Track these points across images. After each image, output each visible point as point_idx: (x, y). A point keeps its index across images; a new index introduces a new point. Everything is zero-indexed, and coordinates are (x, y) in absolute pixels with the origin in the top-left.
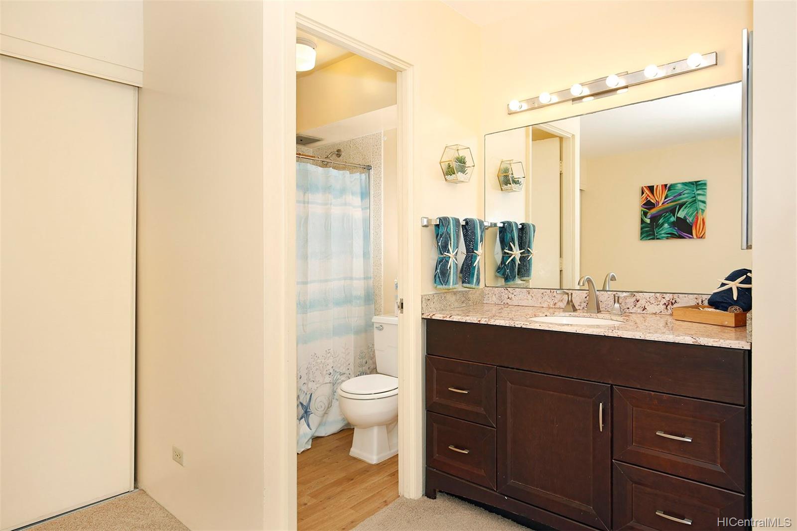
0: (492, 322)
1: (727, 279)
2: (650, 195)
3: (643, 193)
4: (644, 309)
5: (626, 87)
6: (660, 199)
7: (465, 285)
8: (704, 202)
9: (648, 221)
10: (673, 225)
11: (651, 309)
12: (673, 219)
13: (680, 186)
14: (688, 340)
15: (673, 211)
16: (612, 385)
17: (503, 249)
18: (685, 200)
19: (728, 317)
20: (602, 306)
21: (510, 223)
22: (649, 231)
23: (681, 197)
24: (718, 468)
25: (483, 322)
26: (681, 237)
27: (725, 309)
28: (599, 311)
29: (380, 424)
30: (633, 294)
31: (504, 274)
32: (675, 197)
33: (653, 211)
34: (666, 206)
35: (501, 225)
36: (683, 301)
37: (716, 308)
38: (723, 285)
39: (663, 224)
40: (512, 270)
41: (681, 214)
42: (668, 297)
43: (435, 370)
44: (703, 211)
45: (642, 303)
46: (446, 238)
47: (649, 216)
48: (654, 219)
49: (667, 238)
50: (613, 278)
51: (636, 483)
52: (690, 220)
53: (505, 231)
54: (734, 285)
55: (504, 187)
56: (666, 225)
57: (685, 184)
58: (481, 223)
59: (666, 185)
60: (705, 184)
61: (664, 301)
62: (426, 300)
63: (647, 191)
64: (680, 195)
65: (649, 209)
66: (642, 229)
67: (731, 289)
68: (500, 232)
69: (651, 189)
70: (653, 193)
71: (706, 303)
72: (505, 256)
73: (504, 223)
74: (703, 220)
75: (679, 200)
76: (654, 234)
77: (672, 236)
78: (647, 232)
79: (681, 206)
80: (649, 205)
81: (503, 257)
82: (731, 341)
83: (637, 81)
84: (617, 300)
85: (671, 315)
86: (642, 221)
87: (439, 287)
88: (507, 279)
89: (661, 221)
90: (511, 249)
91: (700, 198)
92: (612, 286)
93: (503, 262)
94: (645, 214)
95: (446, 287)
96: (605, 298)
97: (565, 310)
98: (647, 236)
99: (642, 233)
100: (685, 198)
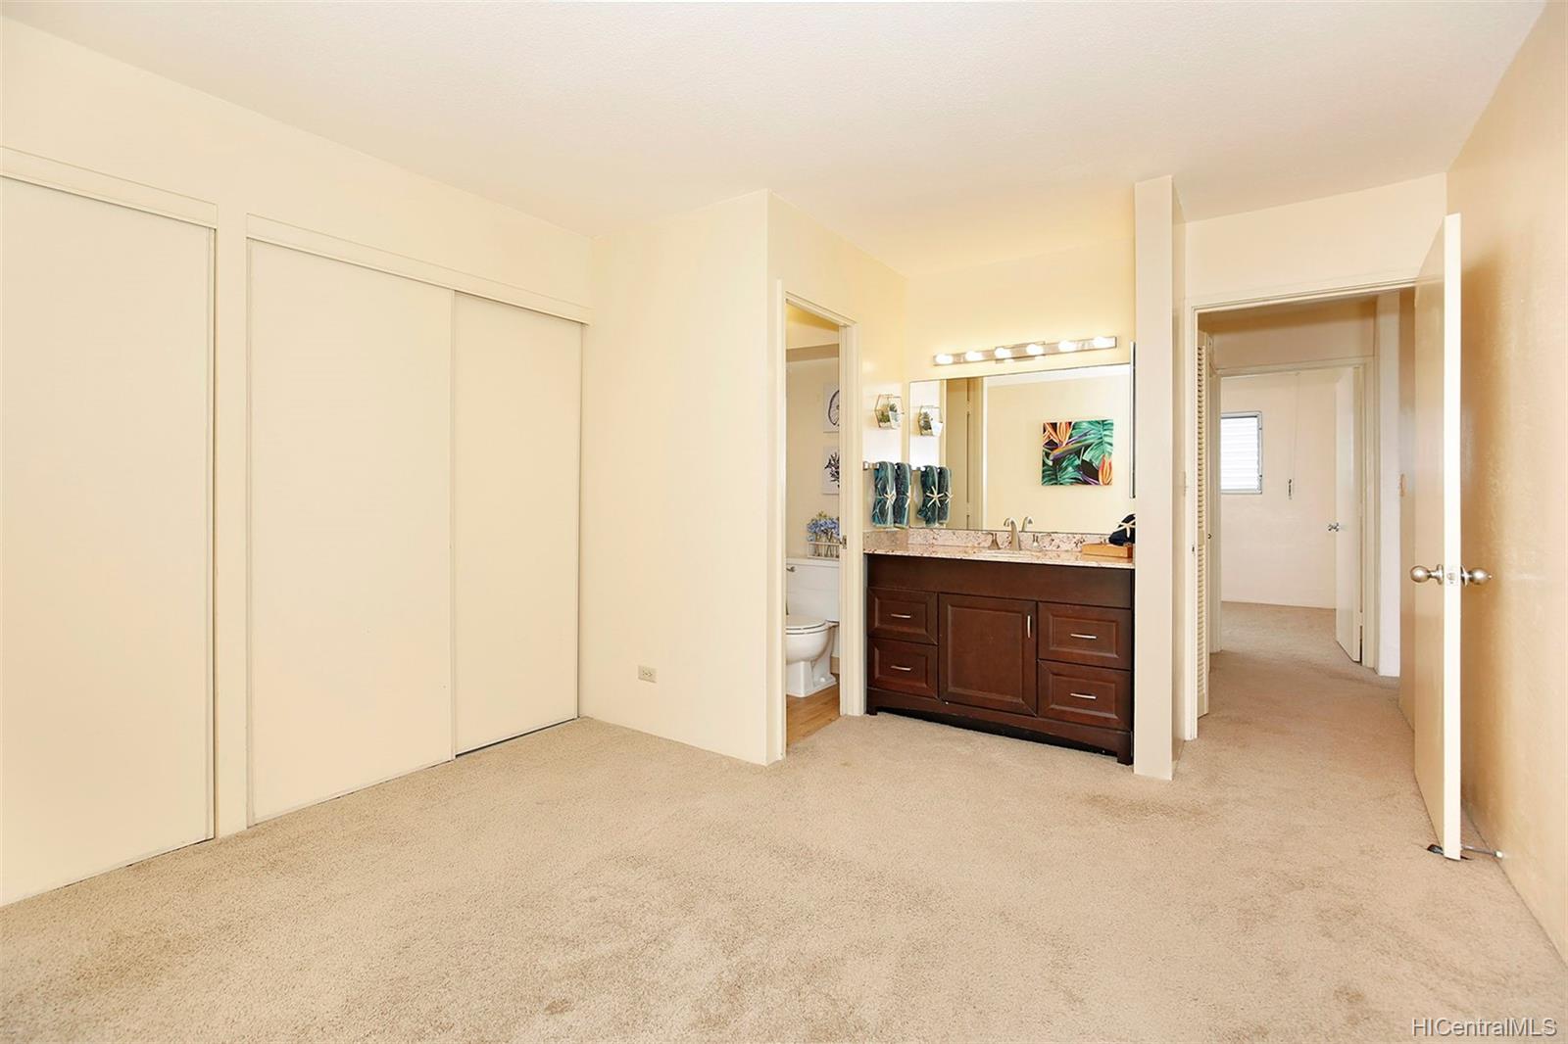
0: (933, 555)
1: (1123, 521)
2: (1053, 433)
3: (1045, 431)
4: (1059, 547)
5: (1044, 355)
6: (1063, 438)
7: (897, 525)
8: (1111, 445)
9: (1051, 463)
10: (1078, 468)
11: (1064, 547)
12: (1078, 462)
13: (1085, 425)
14: (1094, 564)
15: (1078, 453)
16: (1037, 602)
17: (925, 492)
18: (1092, 441)
19: (1122, 550)
20: (1023, 545)
21: (931, 468)
22: (1052, 474)
23: (1088, 437)
24: (1115, 656)
25: (925, 555)
26: (1086, 483)
27: (1122, 545)
28: (1021, 550)
29: (805, 660)
30: (1049, 534)
31: (925, 516)
32: (1080, 437)
33: (1057, 452)
34: (1070, 446)
35: (923, 469)
36: (1090, 540)
37: (1116, 544)
38: (1120, 526)
39: (1066, 468)
40: (933, 513)
41: (1087, 457)
42: (1078, 537)
43: (877, 600)
44: (1110, 454)
45: (1057, 541)
46: (884, 482)
47: (1051, 457)
48: (1057, 461)
49: (1072, 483)
50: (1030, 522)
51: (1056, 675)
52: (1096, 464)
53: (925, 475)
54: (1127, 526)
55: (924, 432)
56: (1070, 469)
57: (1090, 423)
58: (910, 466)
59: (1070, 423)
60: (1112, 424)
61: (1075, 540)
62: (866, 537)
63: (1049, 429)
64: (1085, 435)
65: (1052, 450)
66: (1043, 472)
67: (1125, 529)
68: (922, 476)
69: (1054, 426)
70: (1056, 431)
71: (1107, 541)
72: (926, 499)
73: (926, 467)
74: (1110, 464)
75: (1085, 440)
76: (1056, 479)
77: (1077, 481)
78: (1049, 476)
79: (1087, 447)
80: (1051, 445)
81: (924, 500)
82: (1125, 565)
83: (1052, 350)
84: (1036, 539)
85: (1080, 552)
86: (1044, 464)
87: (878, 525)
88: (928, 521)
89: (1064, 464)
90: (932, 493)
91: (1106, 439)
92: (1029, 528)
93: (924, 504)
94: (1047, 455)
95: (884, 526)
96: (1026, 538)
97: (989, 548)
98: (1050, 480)
99: (1043, 477)
100: (1091, 439)
